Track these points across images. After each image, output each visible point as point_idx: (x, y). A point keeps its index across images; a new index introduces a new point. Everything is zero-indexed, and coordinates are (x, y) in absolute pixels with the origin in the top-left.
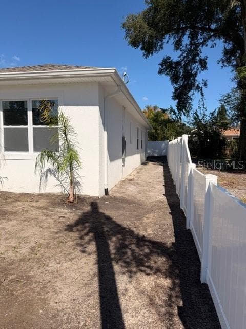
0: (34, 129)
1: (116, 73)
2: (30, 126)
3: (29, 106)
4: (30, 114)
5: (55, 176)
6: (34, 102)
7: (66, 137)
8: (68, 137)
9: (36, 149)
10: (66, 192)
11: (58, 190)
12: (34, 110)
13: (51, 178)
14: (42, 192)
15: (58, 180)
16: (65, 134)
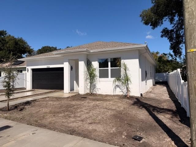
0: (111, 69)
1: (147, 46)
2: (110, 68)
3: (109, 60)
4: (109, 64)
5: (119, 88)
6: (111, 59)
7: (126, 71)
8: (127, 72)
9: (112, 77)
10: (124, 94)
11: (121, 93)
12: (111, 62)
13: (118, 89)
14: (114, 94)
15: (121, 89)
16: (125, 70)
